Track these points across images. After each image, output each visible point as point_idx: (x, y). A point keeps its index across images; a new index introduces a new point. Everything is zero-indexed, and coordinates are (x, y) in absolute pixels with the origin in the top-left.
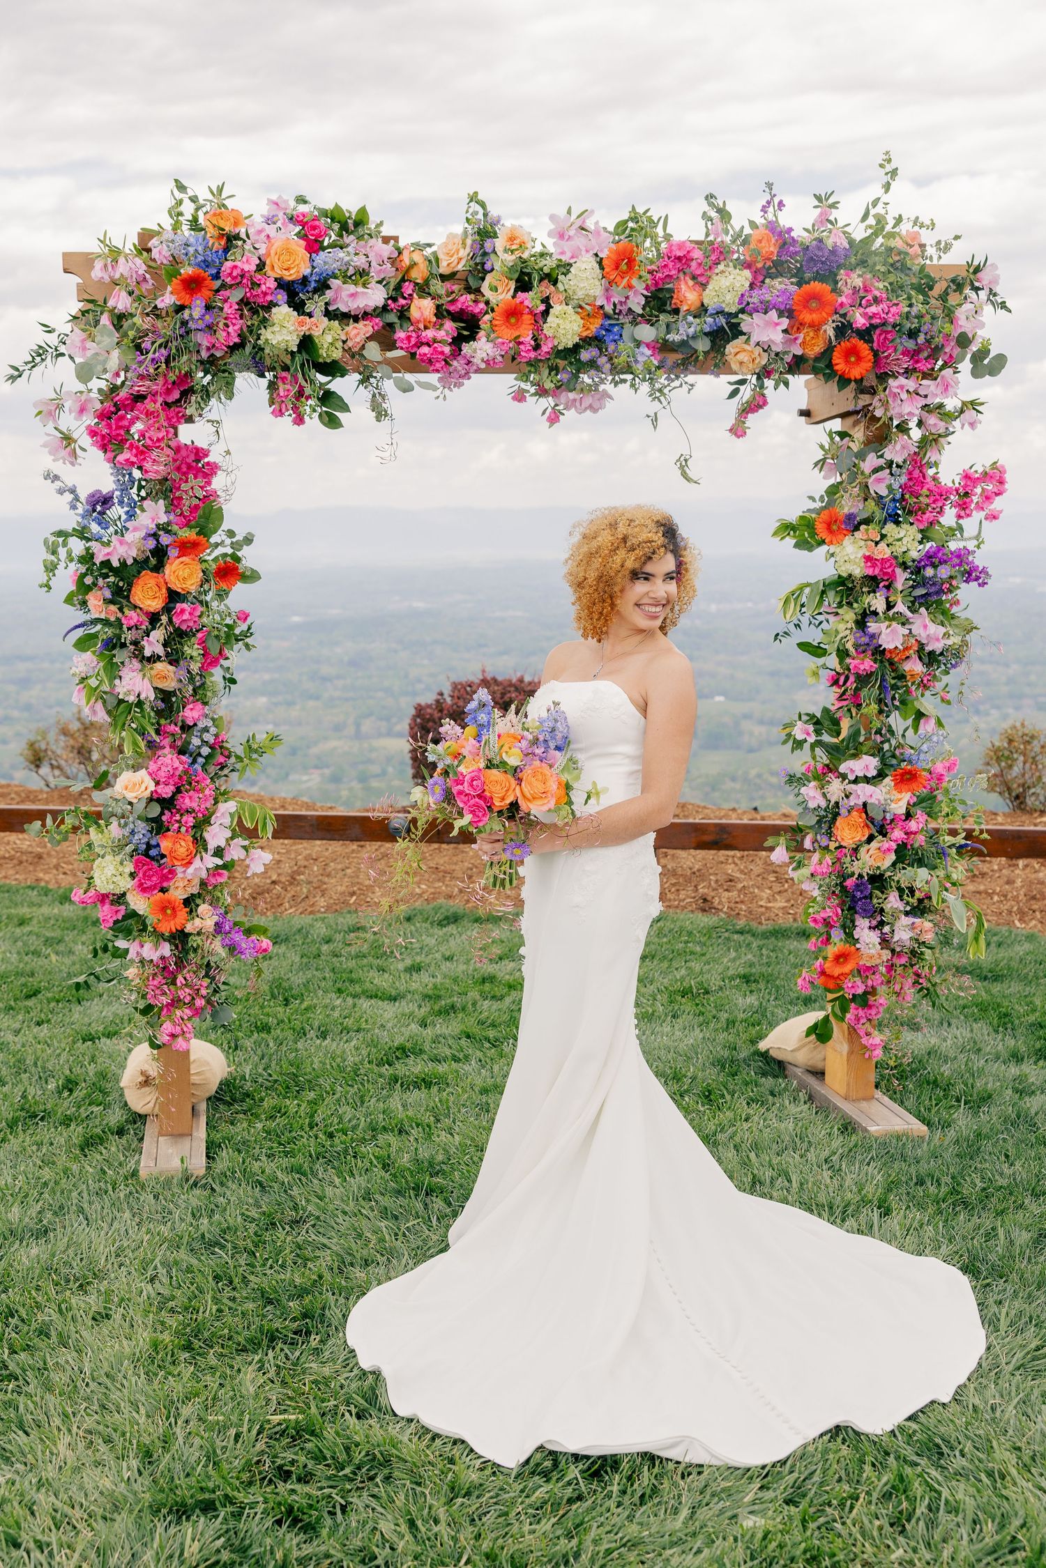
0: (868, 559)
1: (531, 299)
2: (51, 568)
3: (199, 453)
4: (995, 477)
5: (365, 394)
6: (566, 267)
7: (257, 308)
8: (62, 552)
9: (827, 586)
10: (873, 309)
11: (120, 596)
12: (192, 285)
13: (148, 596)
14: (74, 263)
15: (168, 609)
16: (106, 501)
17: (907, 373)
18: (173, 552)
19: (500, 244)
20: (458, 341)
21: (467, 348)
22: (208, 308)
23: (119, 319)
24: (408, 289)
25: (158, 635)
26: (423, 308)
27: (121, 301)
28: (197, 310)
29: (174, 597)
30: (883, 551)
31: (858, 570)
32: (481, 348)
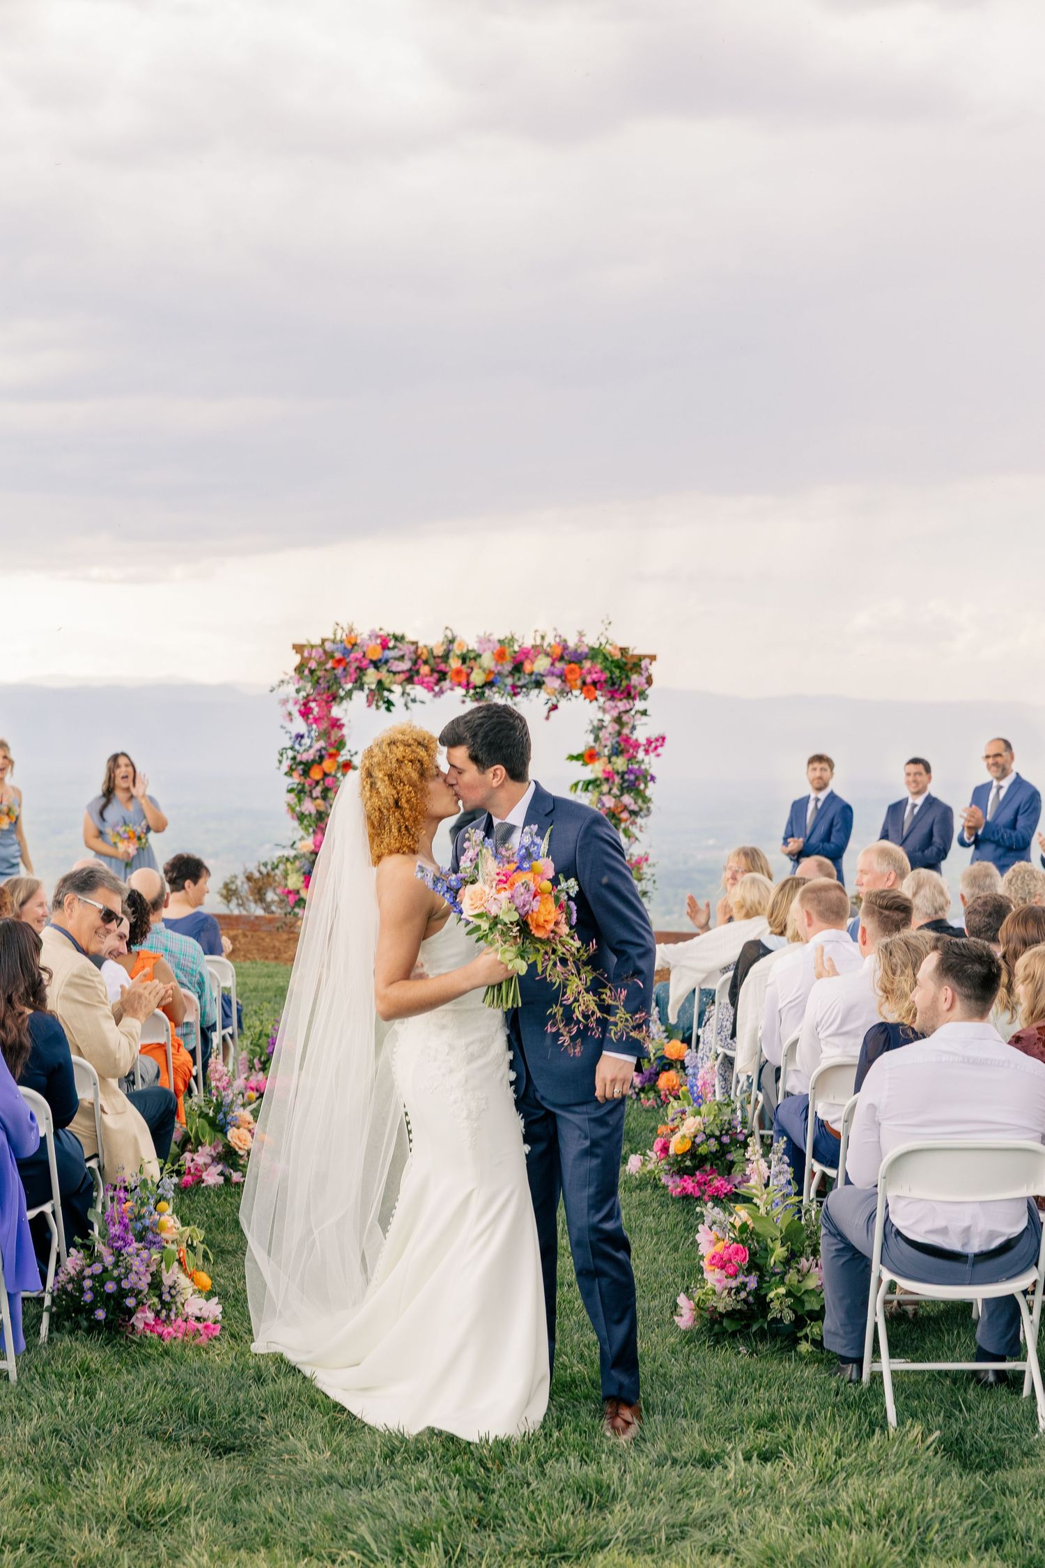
0: (604, 771)
1: (465, 669)
2: (280, 762)
3: (338, 720)
4: (664, 739)
5: (402, 701)
6: (479, 656)
7: (361, 670)
8: (285, 756)
9: (588, 783)
10: (595, 676)
11: (306, 773)
12: (339, 661)
13: (316, 774)
14: (298, 648)
15: (323, 779)
16: (302, 737)
17: (612, 698)
18: (326, 757)
19: (456, 645)
20: (438, 682)
21: (443, 683)
22: (345, 670)
23: (312, 672)
24: (420, 662)
25: (319, 789)
26: (425, 669)
27: (313, 665)
28: (339, 671)
29: (325, 775)
30: (609, 768)
31: (601, 775)
32: (446, 684)
